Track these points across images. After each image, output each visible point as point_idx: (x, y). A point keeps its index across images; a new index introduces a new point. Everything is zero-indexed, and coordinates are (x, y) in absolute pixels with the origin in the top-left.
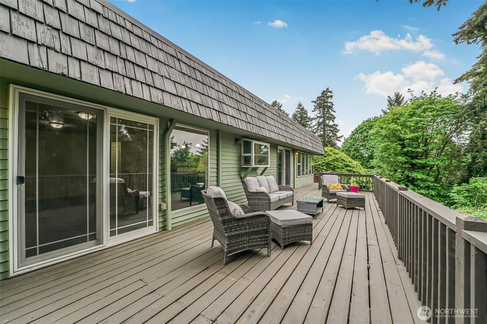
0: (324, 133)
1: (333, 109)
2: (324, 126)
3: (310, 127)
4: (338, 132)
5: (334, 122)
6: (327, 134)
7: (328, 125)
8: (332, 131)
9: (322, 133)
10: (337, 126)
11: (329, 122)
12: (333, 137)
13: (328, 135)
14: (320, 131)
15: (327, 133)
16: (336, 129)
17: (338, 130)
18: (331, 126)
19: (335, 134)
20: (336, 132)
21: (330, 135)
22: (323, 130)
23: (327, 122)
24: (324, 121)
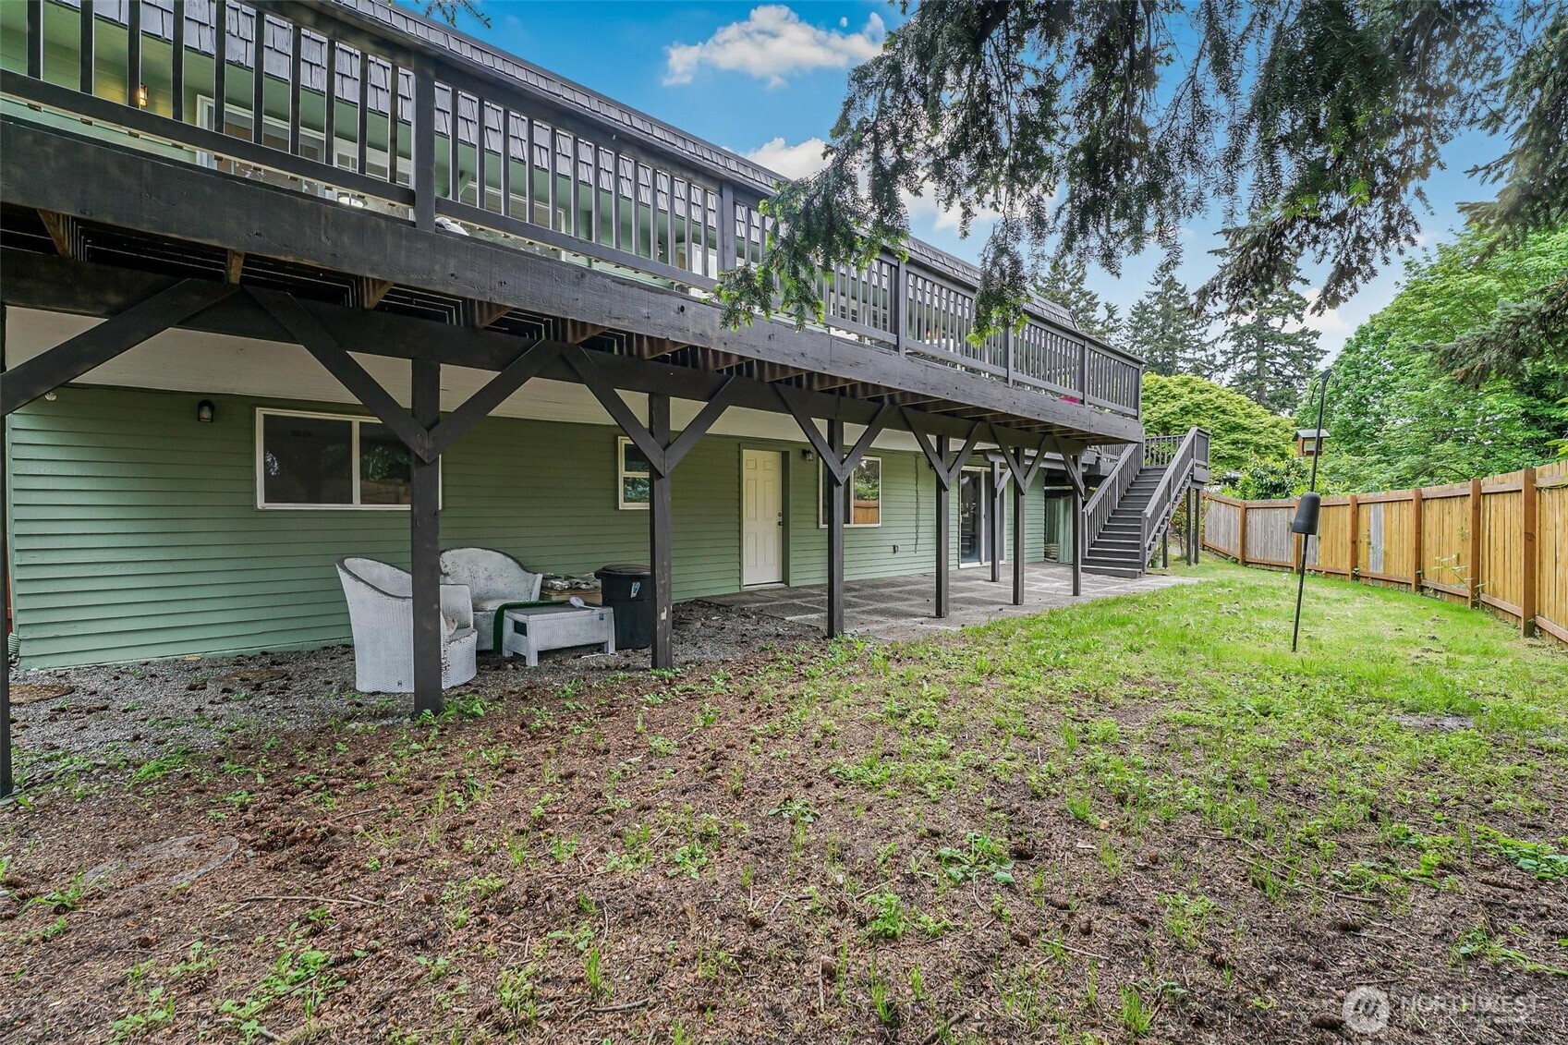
0: (1259, 367)
1: (1298, 270)
2: (1261, 340)
3: (1202, 347)
4: (1319, 360)
5: (1301, 321)
6: (1272, 368)
7: (1277, 338)
8: (1293, 357)
9: (1249, 366)
10: (1316, 334)
11: (1284, 323)
12: (1299, 378)
13: (1278, 373)
14: (1243, 360)
15: (1273, 364)
16: (1312, 347)
17: (1322, 352)
18: (1287, 337)
19: (1309, 367)
20: (1310, 358)
21: (1286, 372)
22: (1254, 354)
23: (1275, 322)
24: (1261, 321)
